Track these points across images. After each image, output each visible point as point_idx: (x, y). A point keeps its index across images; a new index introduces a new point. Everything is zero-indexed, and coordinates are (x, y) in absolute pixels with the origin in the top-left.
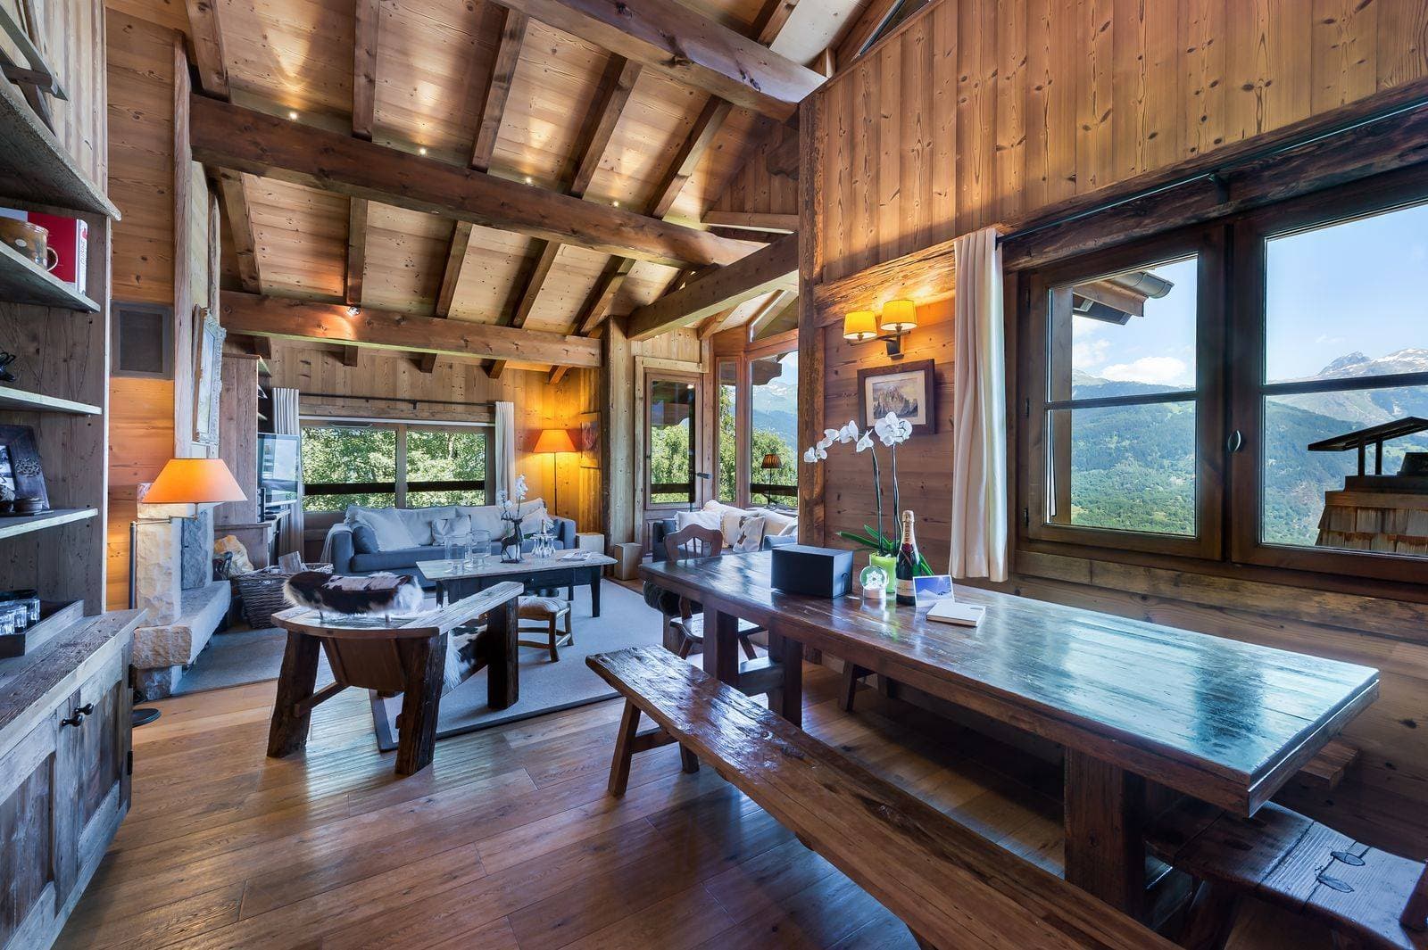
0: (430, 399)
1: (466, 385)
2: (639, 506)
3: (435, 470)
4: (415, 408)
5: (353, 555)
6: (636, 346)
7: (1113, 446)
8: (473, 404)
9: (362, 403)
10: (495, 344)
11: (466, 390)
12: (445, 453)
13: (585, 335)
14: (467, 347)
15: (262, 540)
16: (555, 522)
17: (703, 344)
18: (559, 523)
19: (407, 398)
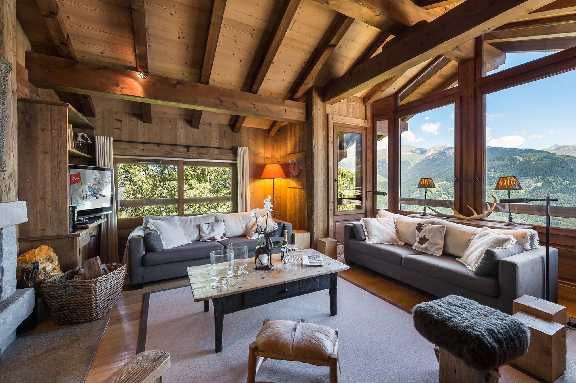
0: (198, 145)
1: (219, 136)
2: (331, 213)
3: (201, 189)
4: (188, 151)
5: (144, 253)
6: (329, 107)
7: (492, 176)
8: (224, 148)
9: (155, 147)
10: (241, 104)
11: (219, 140)
12: (205, 181)
13: (296, 100)
14: (222, 105)
15: (73, 247)
16: (279, 224)
17: (367, 108)
18: (282, 225)
19: (184, 144)
